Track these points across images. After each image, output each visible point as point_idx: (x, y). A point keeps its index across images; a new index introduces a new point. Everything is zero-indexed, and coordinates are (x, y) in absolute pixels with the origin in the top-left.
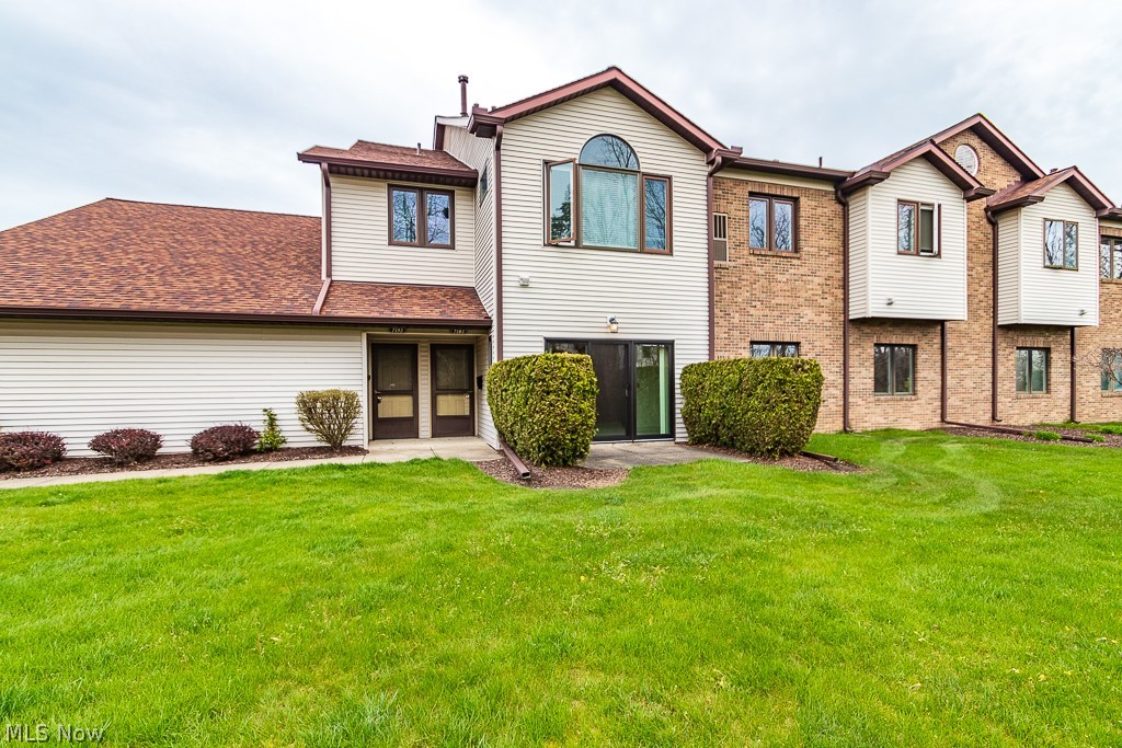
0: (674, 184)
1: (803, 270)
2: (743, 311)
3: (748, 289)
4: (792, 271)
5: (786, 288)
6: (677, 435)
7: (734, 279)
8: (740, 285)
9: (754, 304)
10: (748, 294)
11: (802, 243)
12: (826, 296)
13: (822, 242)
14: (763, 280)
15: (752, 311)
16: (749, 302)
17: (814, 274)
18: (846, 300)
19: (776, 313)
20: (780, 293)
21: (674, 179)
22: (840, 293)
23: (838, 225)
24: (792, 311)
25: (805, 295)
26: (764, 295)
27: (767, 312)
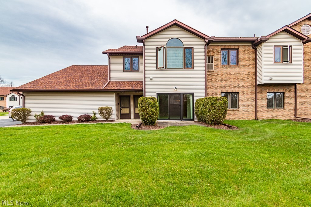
0: (194, 49)
1: (239, 71)
2: (218, 84)
3: (221, 77)
4: (236, 71)
5: (234, 76)
6: (195, 119)
7: (216, 75)
8: (218, 76)
9: (222, 81)
10: (221, 79)
11: (240, 62)
12: (248, 78)
13: (247, 61)
14: (225, 74)
15: (222, 83)
16: (221, 81)
17: (244, 71)
18: (256, 79)
19: (230, 84)
20: (232, 78)
21: (194, 48)
22: (254, 77)
23: (253, 55)
24: (236, 83)
25: (240, 78)
26: (226, 79)
27: (227, 84)
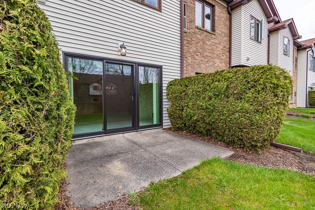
1: (216, 41)
2: (192, 56)
3: (195, 45)
4: (212, 40)
5: (210, 48)
6: (164, 124)
7: (189, 39)
8: (191, 43)
9: (197, 54)
10: (195, 48)
11: (216, 28)
12: (224, 55)
13: (223, 30)
14: (201, 42)
15: (197, 57)
16: (195, 52)
17: (219, 44)
18: (230, 58)
19: (206, 60)
20: (208, 50)
22: (228, 54)
23: (228, 24)
24: (212, 60)
25: (216, 53)
26: (201, 50)
27: (202, 59)
